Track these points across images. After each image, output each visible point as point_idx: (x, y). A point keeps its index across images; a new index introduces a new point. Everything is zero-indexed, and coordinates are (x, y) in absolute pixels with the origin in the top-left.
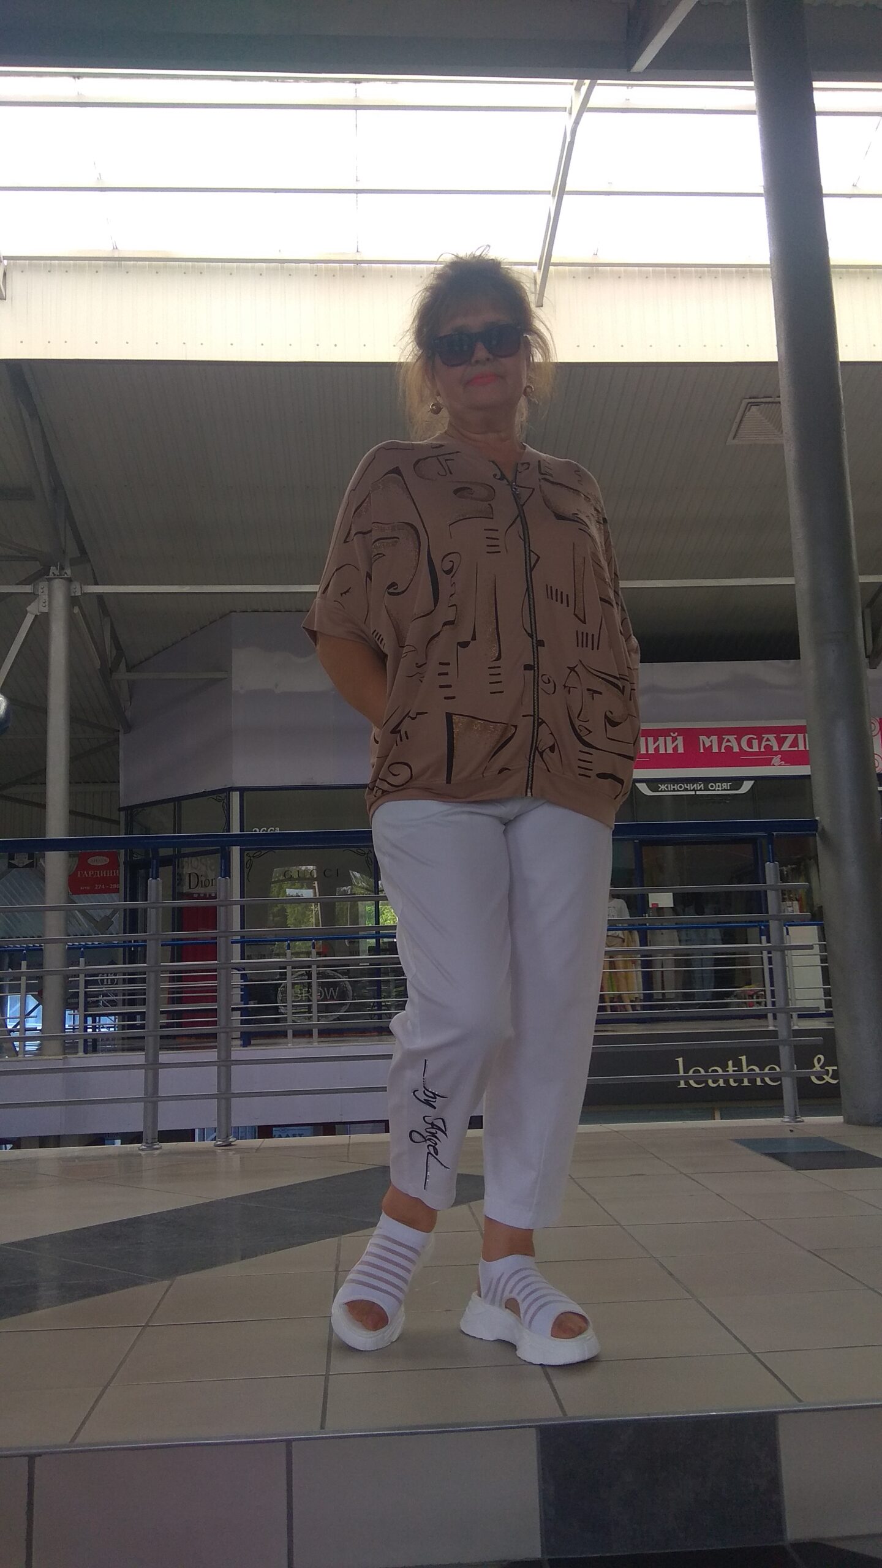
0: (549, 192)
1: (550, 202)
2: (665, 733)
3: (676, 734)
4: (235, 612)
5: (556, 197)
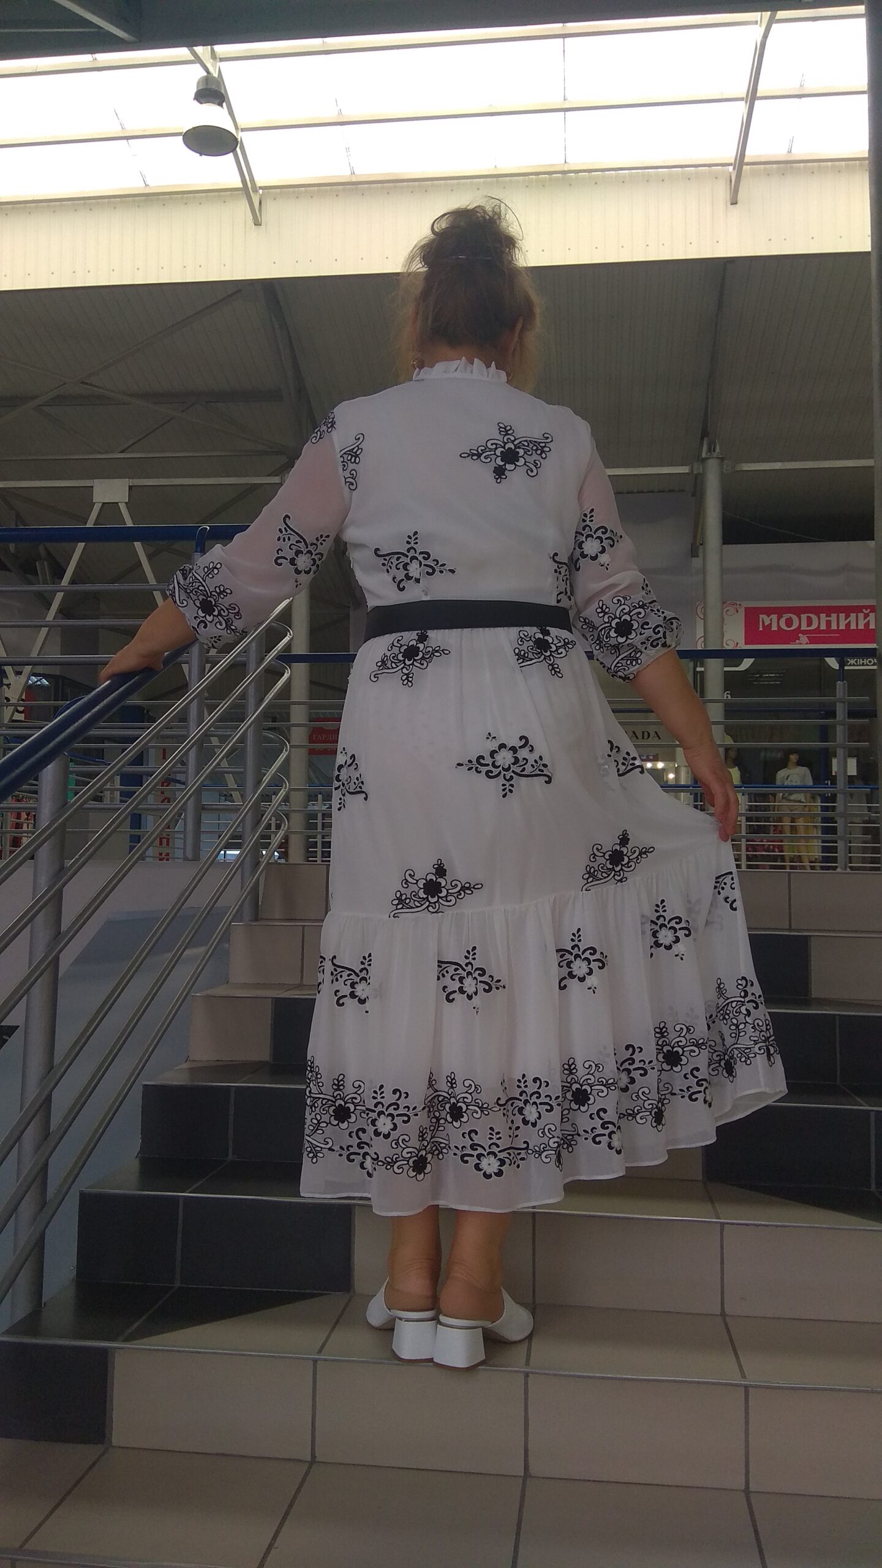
1: (742, 108)
2: (858, 609)
3: (869, 610)
5: (748, 104)
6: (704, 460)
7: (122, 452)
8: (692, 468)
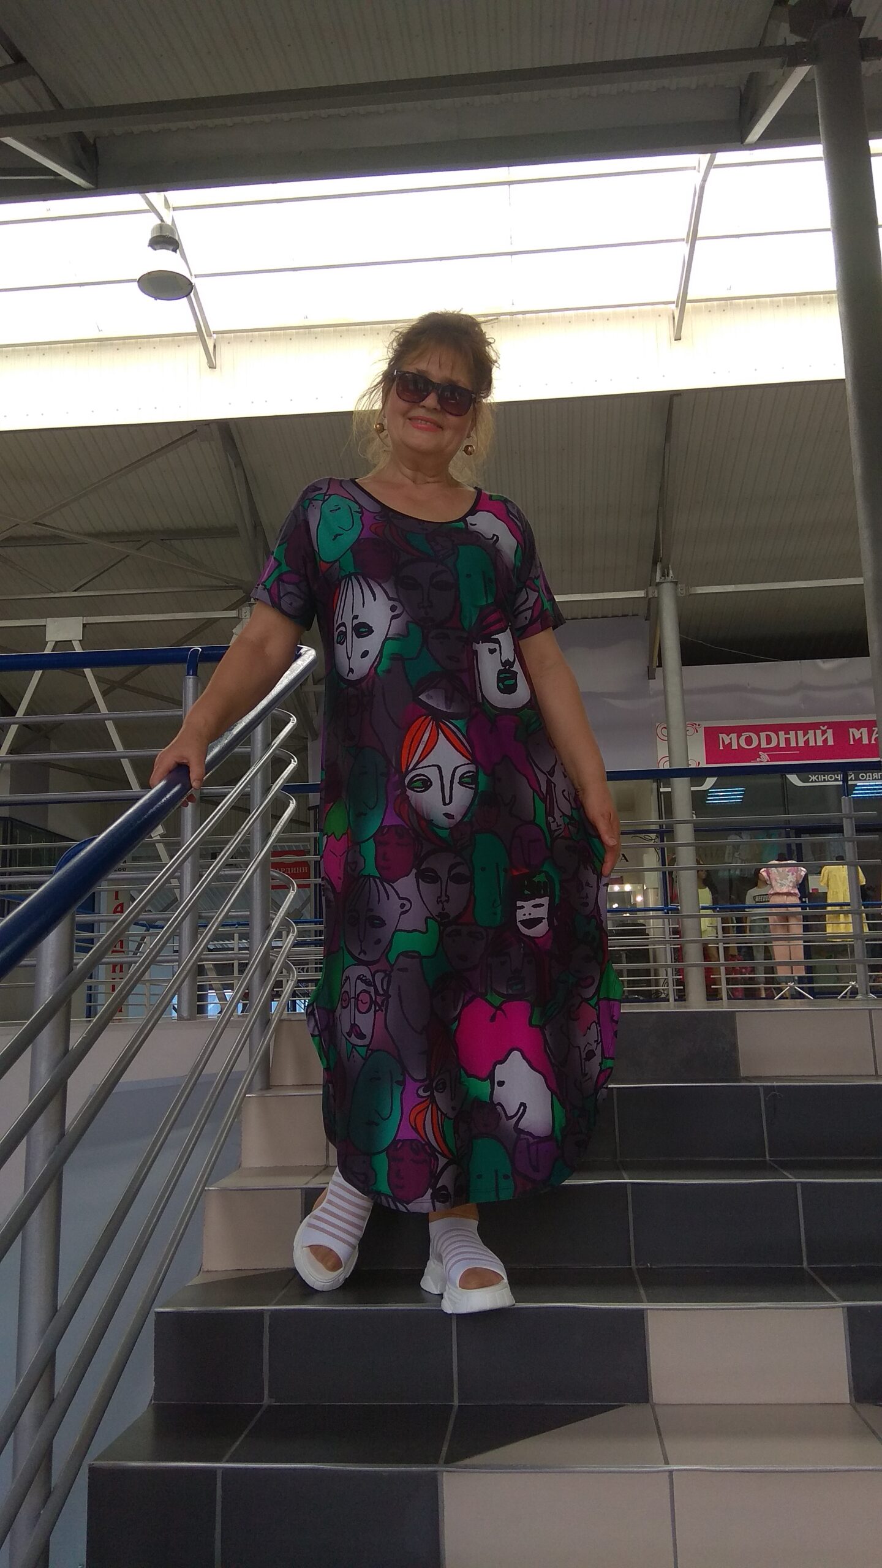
0: (683, 240)
2: (815, 726)
3: (826, 727)
5: (689, 245)
6: (658, 584)
7: (75, 591)
8: (647, 593)
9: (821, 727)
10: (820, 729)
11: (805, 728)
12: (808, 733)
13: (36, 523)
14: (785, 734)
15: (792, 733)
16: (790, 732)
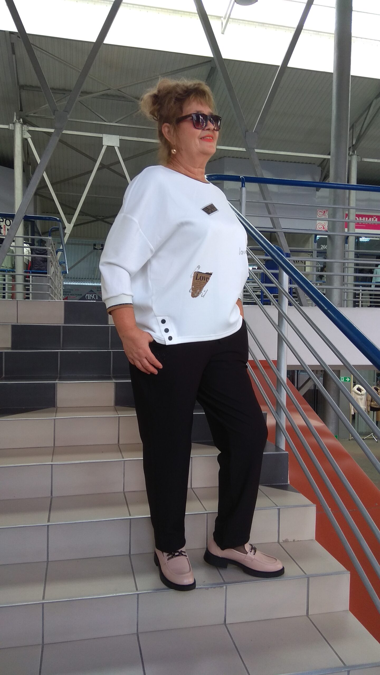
2: (372, 216)
3: (375, 217)
4: (225, 157)
7: (116, 123)
9: (374, 217)
10: (373, 218)
11: (369, 217)
12: (369, 219)
13: (119, 90)
14: (362, 218)
15: (364, 218)
16: (363, 218)
